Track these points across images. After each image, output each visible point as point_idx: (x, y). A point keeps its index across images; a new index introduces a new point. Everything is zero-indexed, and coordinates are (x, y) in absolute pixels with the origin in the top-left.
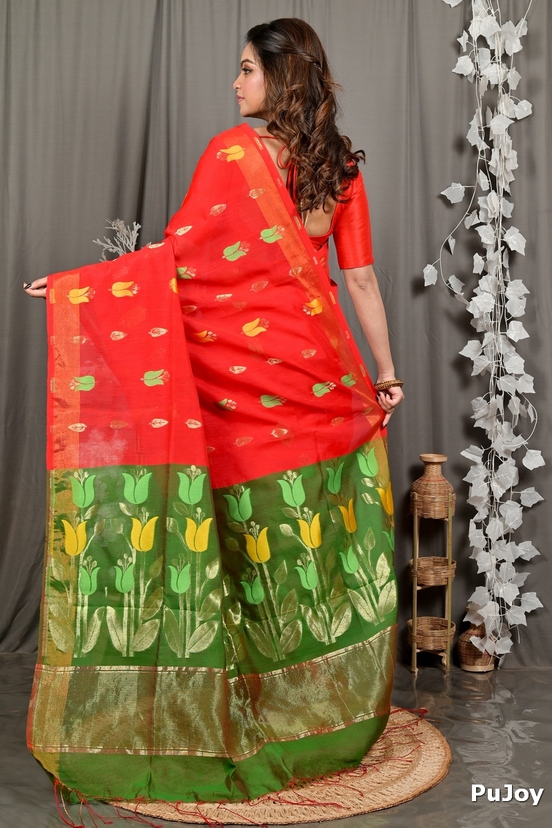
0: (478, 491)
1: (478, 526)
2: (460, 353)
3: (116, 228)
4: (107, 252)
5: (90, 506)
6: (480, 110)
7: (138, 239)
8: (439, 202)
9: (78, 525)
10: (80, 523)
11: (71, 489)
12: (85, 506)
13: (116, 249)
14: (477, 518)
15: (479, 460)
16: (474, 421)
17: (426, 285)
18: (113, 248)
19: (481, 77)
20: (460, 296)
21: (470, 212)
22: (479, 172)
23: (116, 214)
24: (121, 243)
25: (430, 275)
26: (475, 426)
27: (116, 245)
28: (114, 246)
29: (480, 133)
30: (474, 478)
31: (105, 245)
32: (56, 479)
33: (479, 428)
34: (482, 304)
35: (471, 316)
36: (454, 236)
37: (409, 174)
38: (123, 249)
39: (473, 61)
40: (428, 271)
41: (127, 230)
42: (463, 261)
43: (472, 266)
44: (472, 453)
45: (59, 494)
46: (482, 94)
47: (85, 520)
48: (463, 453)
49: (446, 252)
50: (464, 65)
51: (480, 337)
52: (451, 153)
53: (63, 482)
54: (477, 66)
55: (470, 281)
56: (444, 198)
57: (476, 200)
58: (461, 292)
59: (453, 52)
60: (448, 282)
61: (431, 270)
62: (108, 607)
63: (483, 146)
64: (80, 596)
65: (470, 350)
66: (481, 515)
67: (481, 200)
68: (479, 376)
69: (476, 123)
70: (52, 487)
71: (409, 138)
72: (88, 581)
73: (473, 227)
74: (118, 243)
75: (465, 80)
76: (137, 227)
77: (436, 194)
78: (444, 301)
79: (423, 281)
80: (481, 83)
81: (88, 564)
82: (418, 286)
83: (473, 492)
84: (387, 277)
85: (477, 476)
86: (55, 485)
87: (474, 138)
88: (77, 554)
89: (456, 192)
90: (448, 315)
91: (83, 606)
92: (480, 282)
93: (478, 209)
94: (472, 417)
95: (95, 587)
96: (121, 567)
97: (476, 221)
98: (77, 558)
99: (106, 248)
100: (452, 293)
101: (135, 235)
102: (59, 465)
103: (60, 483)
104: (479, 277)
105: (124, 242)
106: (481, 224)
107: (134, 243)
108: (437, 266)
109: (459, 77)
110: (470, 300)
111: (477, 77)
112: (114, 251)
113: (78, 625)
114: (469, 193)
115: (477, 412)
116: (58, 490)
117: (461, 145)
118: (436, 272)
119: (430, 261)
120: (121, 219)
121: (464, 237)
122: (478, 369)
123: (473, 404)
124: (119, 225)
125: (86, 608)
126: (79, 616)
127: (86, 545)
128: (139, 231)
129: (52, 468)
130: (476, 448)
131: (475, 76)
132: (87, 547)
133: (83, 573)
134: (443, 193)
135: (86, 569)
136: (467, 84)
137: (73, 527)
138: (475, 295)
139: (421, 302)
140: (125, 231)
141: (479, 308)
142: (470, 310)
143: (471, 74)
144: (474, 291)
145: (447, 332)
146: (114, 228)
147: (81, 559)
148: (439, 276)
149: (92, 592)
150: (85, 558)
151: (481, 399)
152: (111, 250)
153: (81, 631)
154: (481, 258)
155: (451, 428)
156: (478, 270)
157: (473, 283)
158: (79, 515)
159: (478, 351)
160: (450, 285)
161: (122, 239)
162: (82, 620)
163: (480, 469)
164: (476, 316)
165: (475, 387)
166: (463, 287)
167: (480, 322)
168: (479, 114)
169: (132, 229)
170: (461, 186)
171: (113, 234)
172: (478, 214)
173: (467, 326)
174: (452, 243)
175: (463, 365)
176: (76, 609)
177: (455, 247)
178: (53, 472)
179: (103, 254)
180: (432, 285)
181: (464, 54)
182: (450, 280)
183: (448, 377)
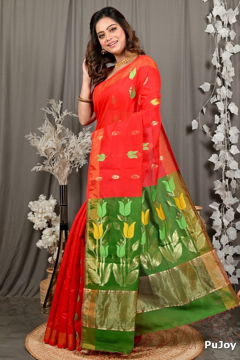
0: (217, 223)
1: (217, 239)
2: (209, 160)
3: (51, 103)
4: (47, 114)
5: (105, 216)
6: (217, 49)
7: (61, 108)
8: (199, 91)
9: (99, 225)
10: (100, 224)
11: (97, 208)
12: (102, 216)
13: (51, 112)
14: (216, 235)
15: (217, 209)
16: (215, 191)
17: (193, 129)
18: (50, 112)
19: (218, 34)
20: (208, 134)
21: (213, 96)
22: (217, 77)
23: (51, 97)
24: (54, 110)
25: (195, 124)
26: (215, 193)
27: (51, 110)
28: (50, 111)
29: (217, 60)
30: (215, 217)
31: (46, 111)
32: (91, 203)
33: (217, 194)
34: (218, 138)
35: (214, 143)
36: (205, 107)
37: (185, 78)
38: (54, 112)
39: (214, 27)
40: (194, 123)
41: (56, 104)
42: (209, 118)
43: (214, 121)
44: (214, 206)
45: (92, 210)
46: (218, 42)
47: (102, 223)
48: (210, 206)
49: (202, 114)
50: (210, 29)
51: (218, 152)
52: (204, 69)
53: (94, 205)
54: (216, 29)
55: (213, 127)
56: (201, 89)
57: (215, 90)
58: (209, 132)
59: (205, 23)
60: (203, 128)
61: (195, 122)
62: (114, 264)
63: (218, 65)
64: (101, 258)
65: (213, 158)
66: (218, 233)
67: (218, 90)
68: (217, 170)
69: (215, 54)
70: (89, 207)
71: (185, 62)
72: (104, 251)
73: (214, 103)
74: (52, 110)
75: (210, 35)
76: (61, 102)
77: (197, 87)
78: (201, 136)
79: (192, 127)
80: (218, 36)
81: (104, 243)
82: (189, 130)
83: (215, 223)
84: (175, 125)
85: (216, 216)
86: (90, 206)
87: (215, 62)
88: (99, 239)
89: (206, 87)
90: (203, 143)
91: (102, 262)
92: (218, 127)
93: (217, 94)
94: (214, 189)
95: (107, 254)
96: (119, 245)
97: (216, 100)
98: (99, 240)
99: (47, 112)
100: (205, 133)
101: (60, 106)
102: (92, 197)
103: (92, 205)
104: (217, 125)
105: (55, 109)
106: (218, 101)
107: (60, 110)
108: (198, 121)
109: (208, 34)
110: (213, 136)
111: (216, 34)
112: (50, 113)
113: (100, 271)
114: (212, 87)
115: (216, 187)
116: (91, 208)
117: (209, 65)
118: (197, 123)
119: (194, 118)
120: (53, 99)
121: (210, 107)
122: (217, 167)
123: (214, 183)
124: (53, 101)
125: (104, 263)
126: (100, 267)
127: (103, 235)
128: (62, 104)
129: (89, 198)
130: (216, 203)
131: (215, 33)
132: (103, 236)
133: (102, 247)
134: (200, 87)
135: (103, 246)
136: (211, 37)
137: (97, 226)
138: (215, 133)
139: (190, 137)
140: (55, 104)
141: (217, 139)
142: (213, 140)
143: (213, 33)
144: (215, 131)
145: (202, 150)
146: (50, 103)
147: (101, 241)
148: (199, 125)
149: (106, 256)
150: (102, 241)
151: (218, 181)
152: (49, 113)
153: (102, 274)
154: (218, 116)
155: (204, 194)
156: (216, 122)
157: (214, 128)
158: (99, 220)
159: (217, 159)
160: (204, 129)
161: (54, 108)
162: (102, 269)
163: (218, 213)
164: (216, 143)
165: (215, 176)
166: (209, 130)
167: (218, 146)
168: (217, 51)
169: (59, 103)
170: (209, 84)
171: (50, 106)
172: (216, 97)
173: (211, 148)
174: (204, 110)
175: (210, 165)
176: (99, 264)
177: (206, 111)
178: (90, 200)
179: (45, 114)
180: (196, 129)
181: (210, 24)
182: (204, 127)
183: (202, 171)
